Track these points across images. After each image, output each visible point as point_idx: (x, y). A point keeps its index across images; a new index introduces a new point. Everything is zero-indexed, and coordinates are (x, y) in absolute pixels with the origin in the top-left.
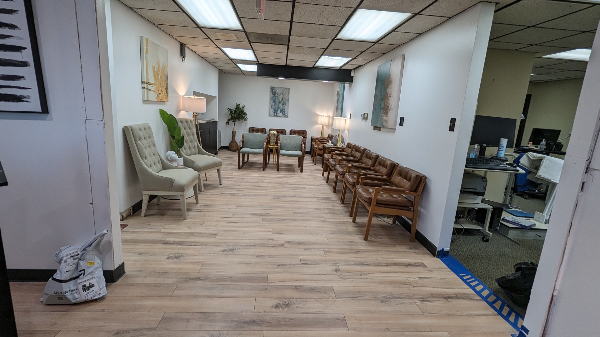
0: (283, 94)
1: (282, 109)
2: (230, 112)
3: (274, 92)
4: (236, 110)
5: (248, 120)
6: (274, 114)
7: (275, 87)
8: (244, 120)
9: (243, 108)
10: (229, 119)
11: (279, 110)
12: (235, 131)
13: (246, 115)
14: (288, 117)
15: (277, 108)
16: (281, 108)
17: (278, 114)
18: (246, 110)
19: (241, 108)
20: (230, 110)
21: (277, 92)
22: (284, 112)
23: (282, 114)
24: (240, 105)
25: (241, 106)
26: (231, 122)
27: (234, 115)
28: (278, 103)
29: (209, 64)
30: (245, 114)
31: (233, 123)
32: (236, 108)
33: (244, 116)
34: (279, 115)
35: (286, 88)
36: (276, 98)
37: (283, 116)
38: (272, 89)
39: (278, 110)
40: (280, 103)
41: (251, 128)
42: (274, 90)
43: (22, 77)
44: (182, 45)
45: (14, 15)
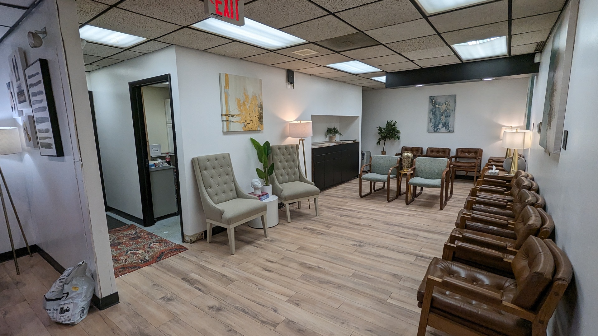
0: (447, 103)
1: (445, 123)
2: (379, 131)
3: (434, 103)
4: (386, 128)
5: (401, 138)
6: (434, 130)
7: (435, 96)
8: (397, 139)
9: (395, 125)
10: (380, 139)
11: (441, 123)
12: (385, 152)
14: (453, 132)
15: (438, 122)
16: (444, 121)
17: (439, 129)
18: (398, 127)
19: (392, 125)
20: (380, 129)
21: (438, 102)
22: (448, 126)
23: (445, 128)
24: (391, 122)
25: (393, 123)
27: (384, 134)
28: (439, 116)
30: (398, 132)
31: (384, 142)
32: (387, 126)
33: (396, 134)
34: (440, 131)
35: (451, 96)
36: (437, 109)
37: (447, 131)
38: (432, 99)
39: (439, 125)
40: (442, 115)
41: (403, 147)
42: (433, 101)
43: (49, 130)
44: (289, 71)
45: (41, 83)
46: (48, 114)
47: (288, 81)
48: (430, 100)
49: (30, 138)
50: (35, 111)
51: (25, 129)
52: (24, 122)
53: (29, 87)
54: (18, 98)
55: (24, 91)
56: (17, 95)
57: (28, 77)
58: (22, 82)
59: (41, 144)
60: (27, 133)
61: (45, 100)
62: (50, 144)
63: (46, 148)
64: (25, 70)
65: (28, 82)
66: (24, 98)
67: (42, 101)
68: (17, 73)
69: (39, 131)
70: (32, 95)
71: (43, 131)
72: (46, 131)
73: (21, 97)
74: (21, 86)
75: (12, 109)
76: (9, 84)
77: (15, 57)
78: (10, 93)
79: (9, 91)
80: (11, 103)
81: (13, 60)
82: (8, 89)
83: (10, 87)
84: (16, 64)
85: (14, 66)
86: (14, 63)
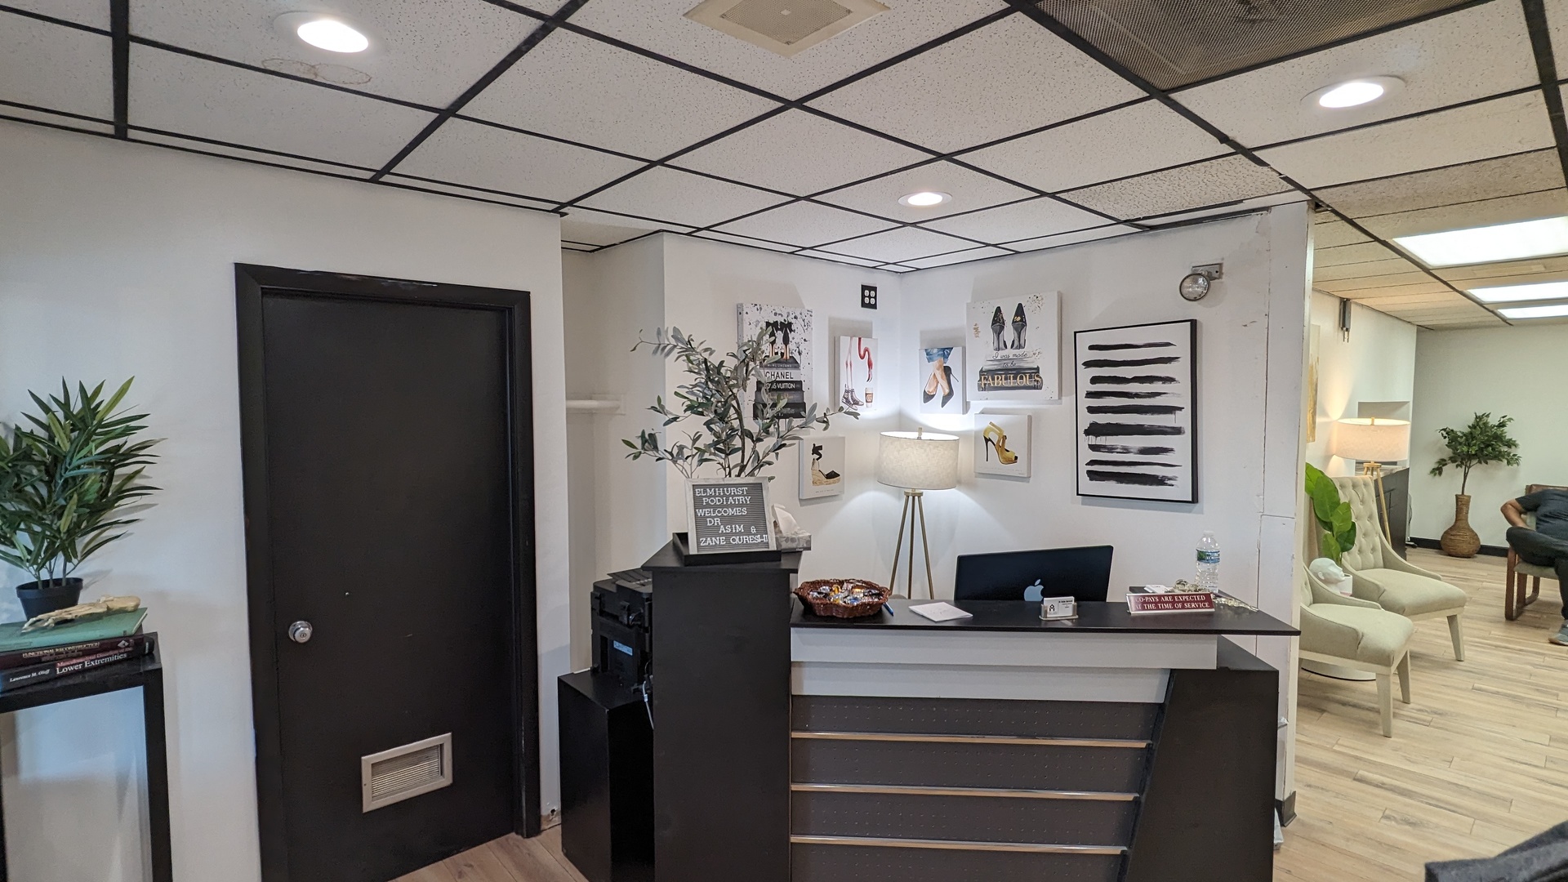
2: (1447, 439)
4: (1471, 433)
5: (1521, 461)
8: (1509, 463)
9: (1502, 425)
10: (1443, 460)
12: (1470, 497)
13: (1516, 446)
18: (1510, 432)
19: (1492, 427)
20: (1450, 434)
24: (1488, 416)
25: (1493, 421)
26: (1449, 468)
27: (1465, 449)
29: (1396, 321)
30: (1510, 444)
31: (1461, 470)
32: (1473, 427)
33: (1505, 449)
41: (1534, 487)
43: (1172, 450)
44: (1345, 304)
45: (1173, 364)
46: (1182, 419)
47: (1344, 324)
49: (1016, 458)
50: (1092, 410)
51: (990, 440)
52: (993, 425)
53: (1085, 364)
54: (980, 380)
55: (1038, 369)
56: (980, 375)
57: (1092, 348)
58: (1034, 354)
59: (1089, 473)
60: (1001, 448)
61: (1176, 393)
62: (1158, 476)
63: (1122, 483)
64: (1075, 333)
65: (1086, 355)
66: (1026, 381)
67: (1159, 394)
68: (1009, 334)
69: (1094, 448)
70: (1095, 380)
71: (1126, 450)
72: (1144, 451)
73: (1006, 379)
74: (1021, 360)
75: (928, 397)
76: (945, 352)
77: (1020, 305)
78: (933, 368)
79: (935, 363)
80: (930, 387)
81: (998, 310)
82: (930, 360)
83: (946, 357)
84: (1019, 318)
85: (998, 321)
86: (1009, 316)
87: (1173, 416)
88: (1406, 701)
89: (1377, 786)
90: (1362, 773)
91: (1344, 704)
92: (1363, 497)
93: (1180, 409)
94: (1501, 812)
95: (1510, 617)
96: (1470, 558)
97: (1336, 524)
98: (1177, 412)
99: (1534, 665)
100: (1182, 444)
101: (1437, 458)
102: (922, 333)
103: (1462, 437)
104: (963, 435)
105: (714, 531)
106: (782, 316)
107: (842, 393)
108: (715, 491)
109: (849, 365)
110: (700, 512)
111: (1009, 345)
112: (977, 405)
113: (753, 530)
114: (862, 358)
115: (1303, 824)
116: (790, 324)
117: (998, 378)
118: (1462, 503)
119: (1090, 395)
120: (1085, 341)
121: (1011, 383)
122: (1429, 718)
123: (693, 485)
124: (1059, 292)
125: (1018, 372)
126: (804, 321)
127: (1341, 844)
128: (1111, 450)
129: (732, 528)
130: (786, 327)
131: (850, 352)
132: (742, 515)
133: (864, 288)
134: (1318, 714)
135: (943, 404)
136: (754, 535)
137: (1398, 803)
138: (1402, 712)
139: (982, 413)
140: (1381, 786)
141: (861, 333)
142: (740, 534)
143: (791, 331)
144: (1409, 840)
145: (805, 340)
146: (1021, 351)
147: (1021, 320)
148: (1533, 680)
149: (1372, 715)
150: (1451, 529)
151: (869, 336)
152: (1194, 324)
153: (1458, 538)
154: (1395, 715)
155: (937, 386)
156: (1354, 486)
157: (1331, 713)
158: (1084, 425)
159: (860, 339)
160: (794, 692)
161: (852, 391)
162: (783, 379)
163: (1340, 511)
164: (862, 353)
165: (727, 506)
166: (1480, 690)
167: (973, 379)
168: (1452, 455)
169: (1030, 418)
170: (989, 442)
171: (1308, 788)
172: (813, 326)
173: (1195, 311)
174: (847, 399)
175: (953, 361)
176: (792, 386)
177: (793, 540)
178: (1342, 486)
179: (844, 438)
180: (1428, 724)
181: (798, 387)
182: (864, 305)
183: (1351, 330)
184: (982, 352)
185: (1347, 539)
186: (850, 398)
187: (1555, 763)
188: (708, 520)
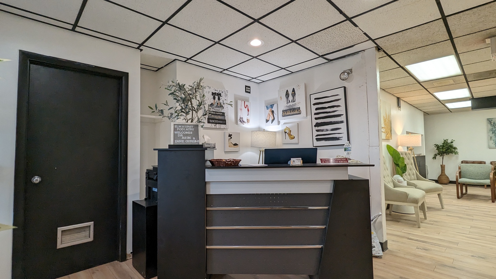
2: (436, 148)
4: (443, 145)
5: (459, 153)
8: (455, 154)
9: (452, 142)
10: (436, 154)
12: (445, 165)
13: (457, 149)
18: (454, 145)
19: (449, 143)
20: (437, 145)
24: (447, 140)
25: (449, 141)
26: (438, 157)
27: (442, 150)
29: (416, 109)
30: (455, 148)
31: (441, 157)
32: (444, 143)
33: (454, 150)
41: (464, 162)
42: (492, 122)
43: (341, 128)
44: (398, 99)
45: (340, 101)
46: (343, 118)
47: (399, 105)
48: (488, 121)
49: (294, 137)
50: (316, 119)
51: (286, 132)
52: (287, 127)
53: (313, 104)
54: (283, 113)
55: (299, 108)
56: (283, 112)
57: (315, 99)
58: (298, 103)
59: (316, 139)
60: (290, 135)
61: (341, 110)
62: (337, 137)
63: (326, 141)
64: (310, 95)
65: (314, 101)
66: (296, 112)
67: (336, 111)
68: (291, 98)
69: (317, 131)
70: (317, 109)
71: (327, 130)
72: (333, 130)
73: (290, 112)
74: (295, 105)
75: (267, 121)
76: (272, 106)
77: (294, 88)
78: (269, 111)
79: (269, 110)
80: (268, 118)
81: (287, 91)
82: (267, 109)
83: (272, 107)
84: (293, 93)
85: (287, 94)
86: (290, 92)
87: (340, 117)
88: (425, 219)
89: (415, 240)
90: (410, 237)
91: (406, 220)
92: (409, 158)
93: (342, 115)
94: (456, 246)
95: (458, 198)
96: (447, 184)
97: (400, 164)
98: (342, 116)
99: (466, 209)
100: (343, 126)
101: (434, 154)
102: (265, 101)
103: (440, 146)
104: (279, 132)
105: (180, 138)
106: (217, 91)
107: (239, 118)
108: (182, 126)
109: (241, 109)
110: (176, 132)
111: (291, 101)
112: (282, 122)
113: (194, 138)
114: (246, 108)
115: (390, 251)
116: (220, 94)
117: (288, 112)
118: (443, 167)
119: (315, 114)
120: (313, 97)
121: (292, 113)
122: (433, 223)
123: (174, 124)
124: (305, 83)
125: (294, 110)
126: (225, 93)
127: (403, 256)
128: (322, 131)
129: (186, 138)
130: (219, 95)
131: (241, 105)
132: (190, 134)
133: (246, 86)
134: (397, 223)
135: (272, 123)
136: (194, 140)
137: (422, 245)
138: (424, 222)
139: (284, 124)
140: (417, 240)
141: (245, 100)
142: (189, 139)
143: (221, 96)
144: (425, 254)
145: (226, 100)
146: (294, 103)
147: (294, 93)
148: (465, 213)
149: (415, 222)
150: (440, 176)
151: (248, 101)
152: (345, 88)
153: (443, 178)
154: (421, 222)
155: (270, 117)
156: (406, 154)
157: (401, 222)
158: (314, 124)
159: (245, 102)
160: (208, 193)
161: (242, 118)
162: (218, 111)
163: (401, 160)
164: (245, 106)
165: (186, 131)
166: (449, 215)
167: (281, 113)
168: (438, 152)
169: (298, 124)
170: (286, 133)
171: (393, 242)
172: (228, 95)
173: (345, 84)
174: (240, 120)
175: (274, 109)
176: (221, 114)
177: (209, 144)
178: (402, 154)
179: (240, 133)
180: (432, 224)
181: (223, 114)
182: (246, 92)
183: (401, 107)
184: (283, 105)
185: (404, 169)
186: (241, 120)
187: (472, 233)
188: (178, 135)
